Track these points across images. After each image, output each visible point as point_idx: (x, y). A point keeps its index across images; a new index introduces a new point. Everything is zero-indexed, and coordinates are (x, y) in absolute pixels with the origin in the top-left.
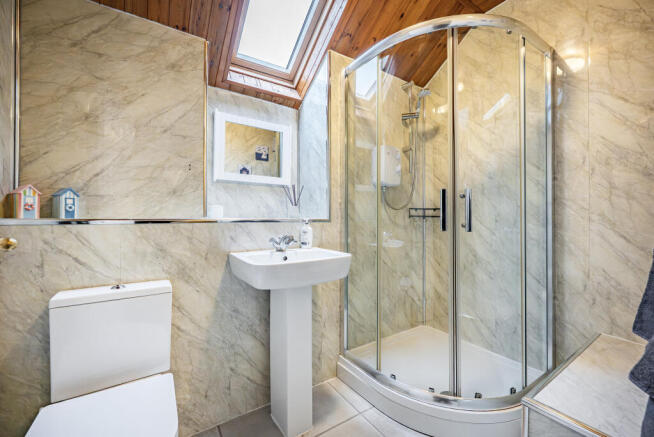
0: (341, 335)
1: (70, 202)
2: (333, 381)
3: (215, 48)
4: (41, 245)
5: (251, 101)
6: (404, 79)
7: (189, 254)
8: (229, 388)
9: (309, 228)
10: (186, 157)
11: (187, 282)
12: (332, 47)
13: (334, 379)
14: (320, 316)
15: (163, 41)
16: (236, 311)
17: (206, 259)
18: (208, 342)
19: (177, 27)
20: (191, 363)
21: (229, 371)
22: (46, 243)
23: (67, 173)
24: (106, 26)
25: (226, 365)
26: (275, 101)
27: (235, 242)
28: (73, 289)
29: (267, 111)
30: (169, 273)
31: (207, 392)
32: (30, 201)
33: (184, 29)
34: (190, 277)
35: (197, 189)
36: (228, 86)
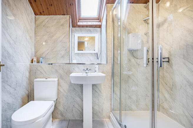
0: (111, 105)
1: (41, 60)
2: (107, 120)
3: (72, 17)
4: (35, 69)
5: (85, 29)
6: (144, 3)
7: (62, 72)
8: (72, 110)
9: (97, 66)
10: (65, 48)
11: (62, 79)
12: (107, 3)
13: (108, 119)
14: (103, 96)
15: (60, 20)
16: (75, 89)
17: (67, 74)
18: (67, 96)
19: (63, 15)
20: (63, 101)
21: (72, 106)
22: (36, 68)
23: (43, 54)
24: (49, 20)
25: (72, 104)
26: (93, 27)
27: (74, 70)
28: (40, 78)
29: (90, 31)
30: (58, 77)
31: (67, 109)
32: (35, 60)
33: (64, 15)
34: (63, 78)
35: (67, 56)
36: (78, 26)
